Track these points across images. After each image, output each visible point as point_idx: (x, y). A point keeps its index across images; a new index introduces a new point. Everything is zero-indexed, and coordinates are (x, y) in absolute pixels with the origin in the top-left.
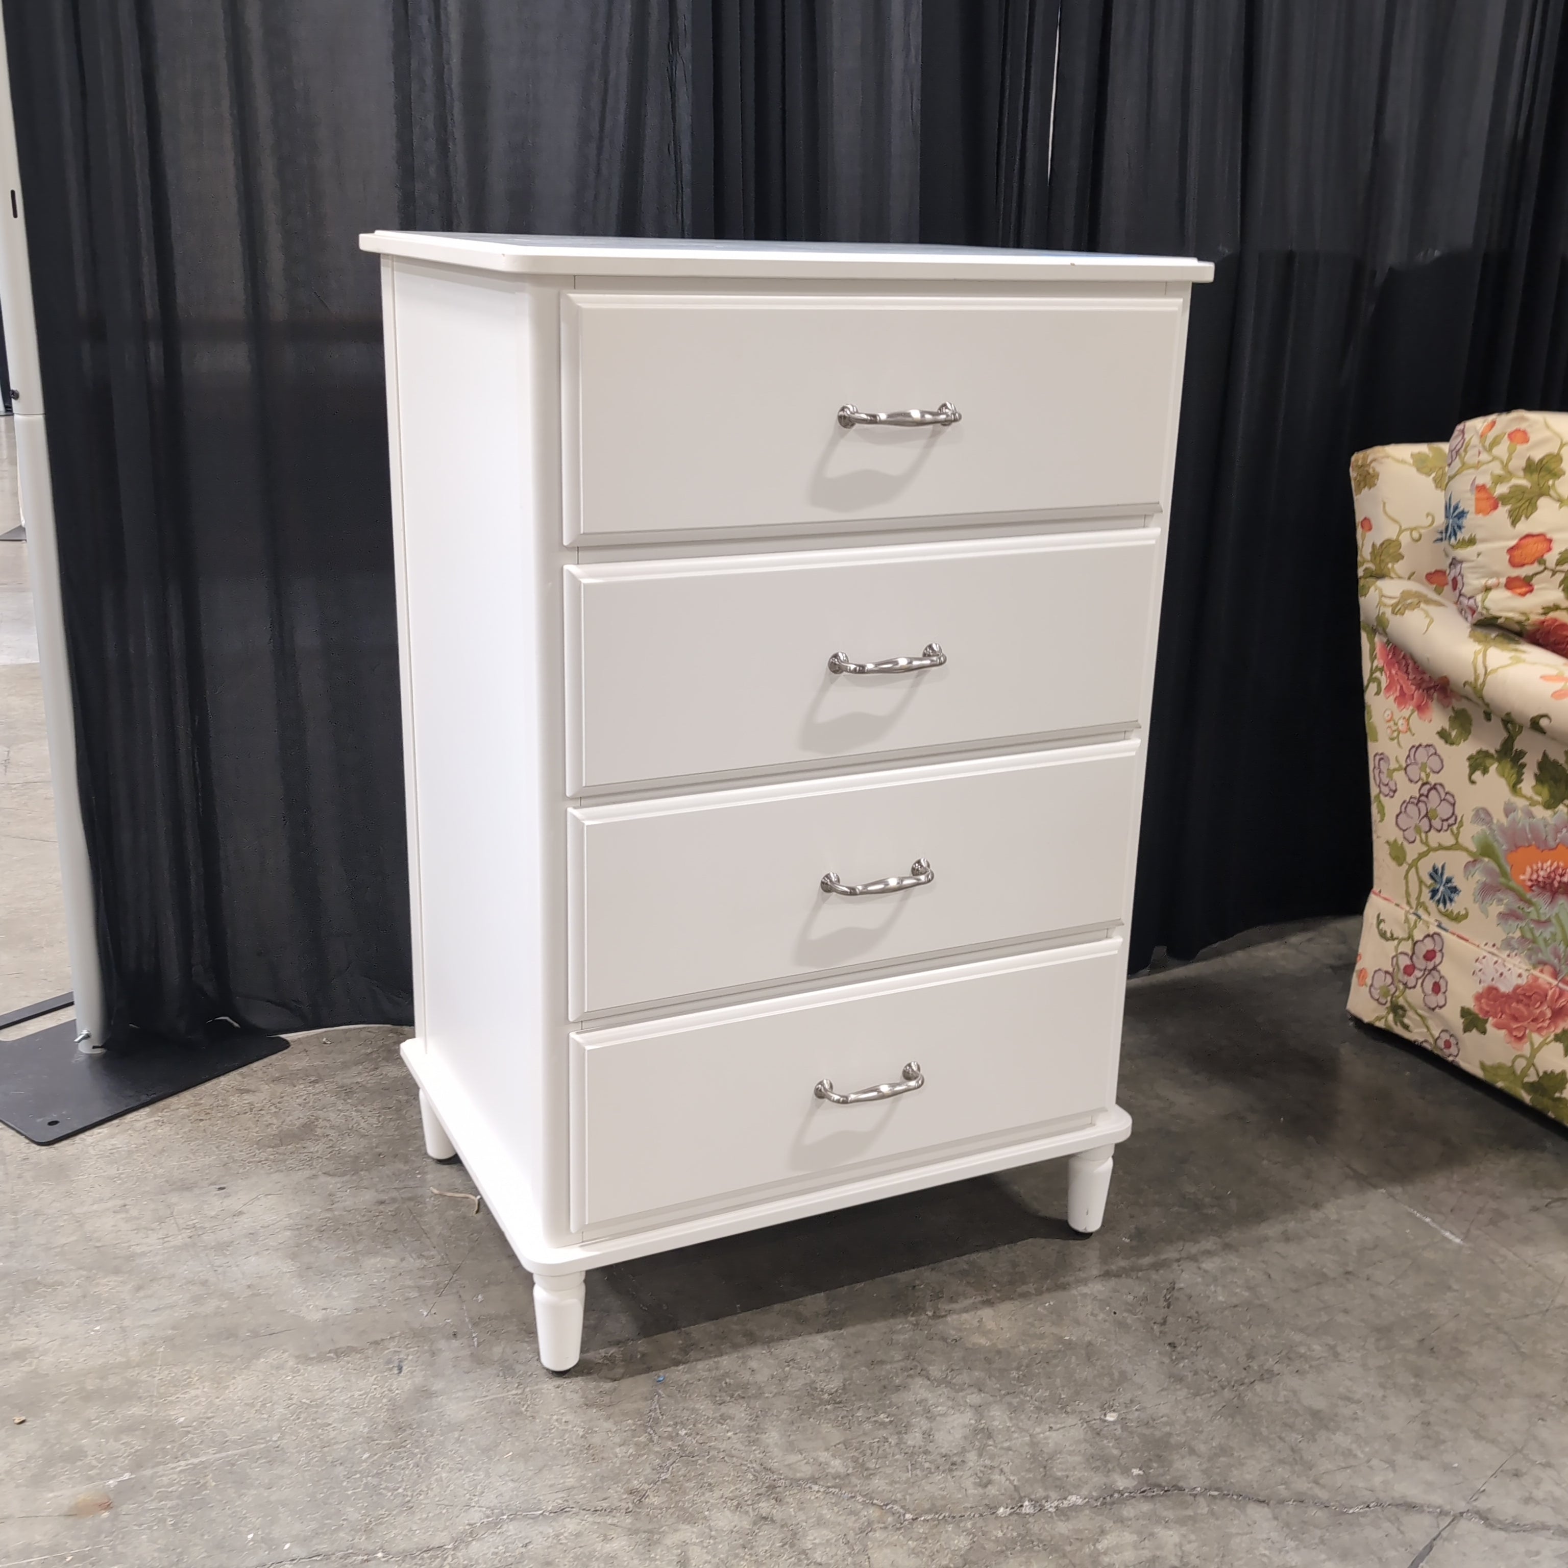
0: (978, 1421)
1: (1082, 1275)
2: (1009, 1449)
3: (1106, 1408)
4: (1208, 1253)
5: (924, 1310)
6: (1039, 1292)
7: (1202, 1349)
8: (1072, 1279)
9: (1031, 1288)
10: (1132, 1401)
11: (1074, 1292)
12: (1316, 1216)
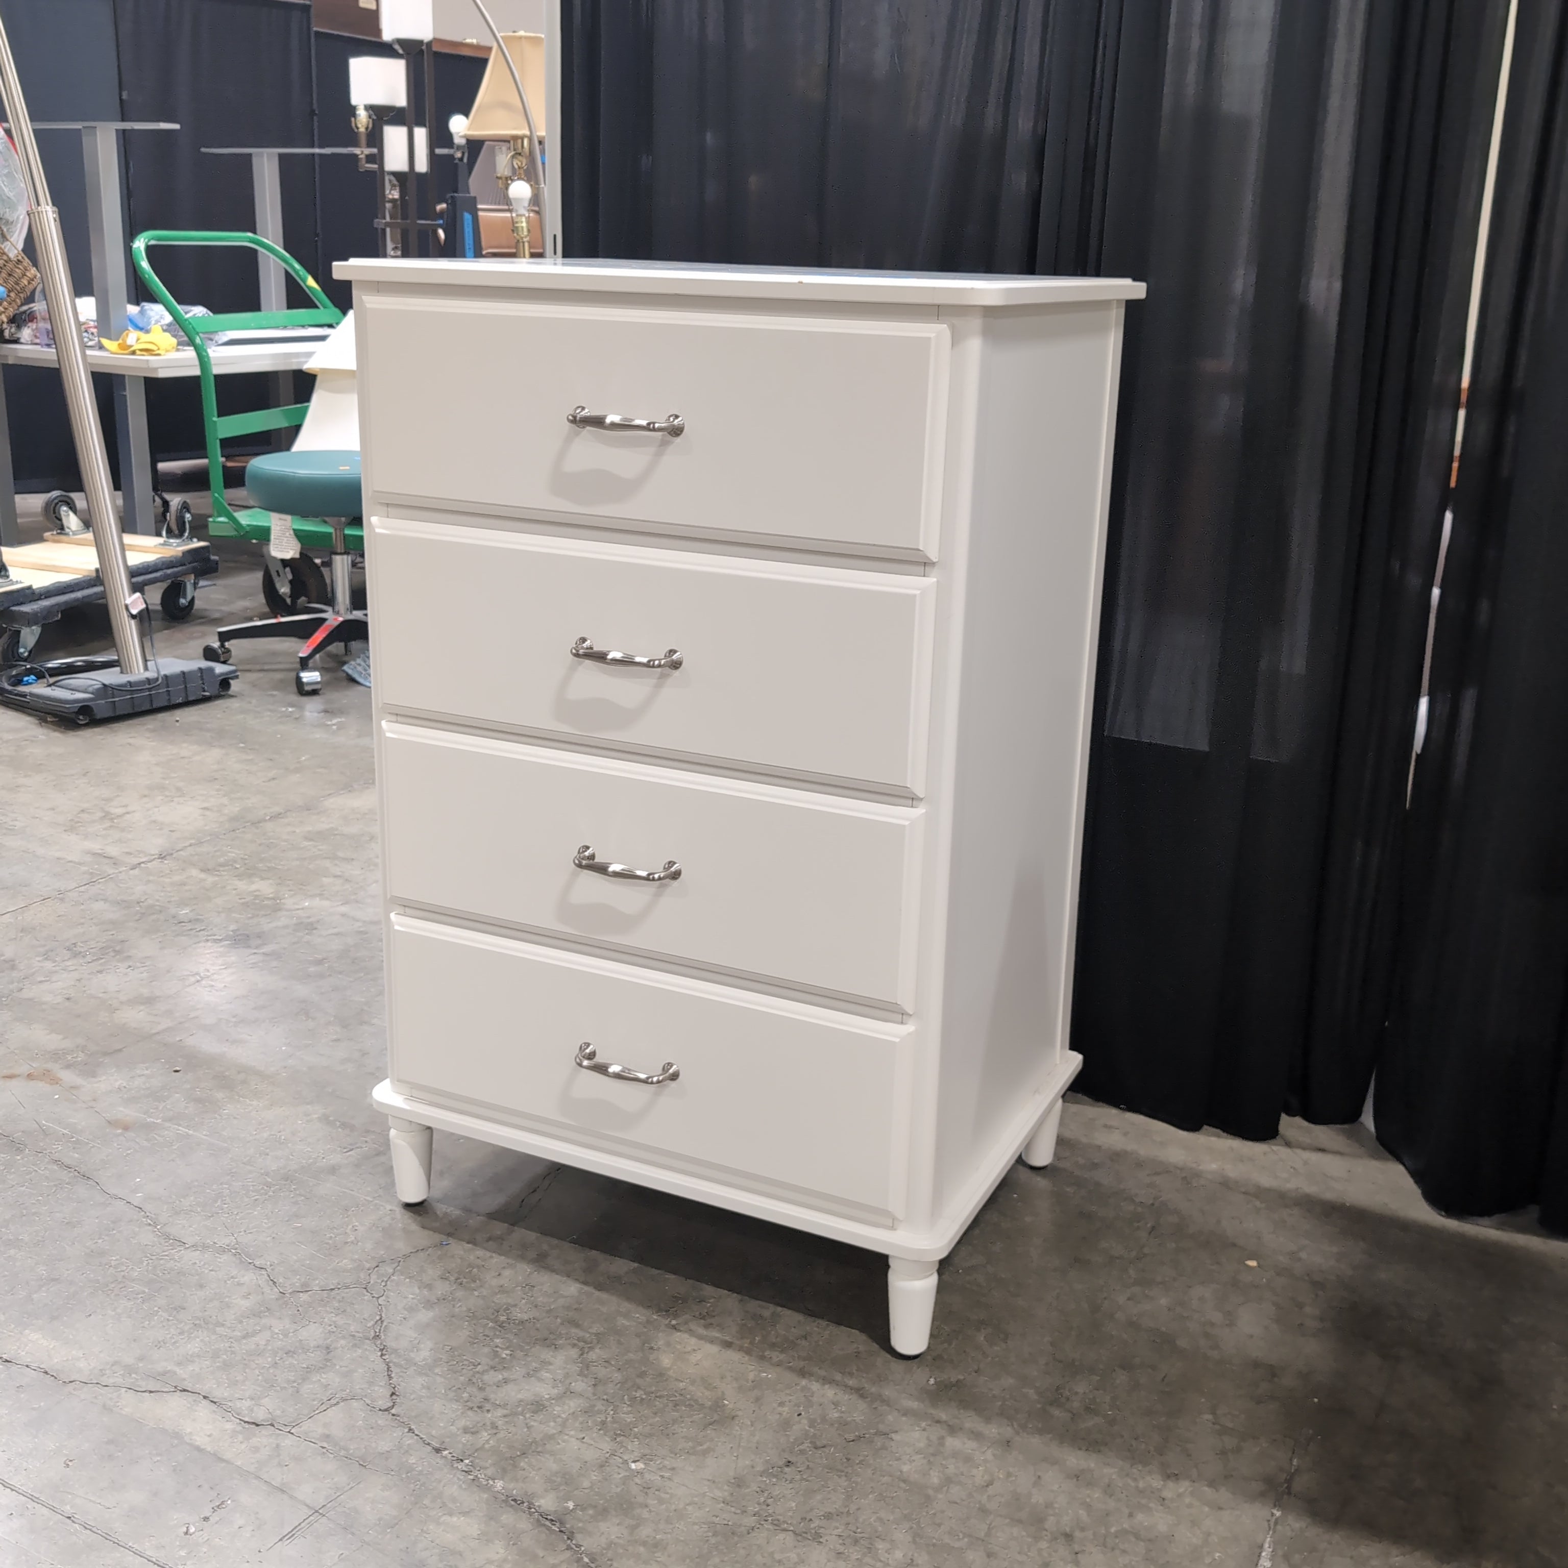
0: (551, 1399)
1: (838, 1377)
2: (529, 1427)
3: (642, 1458)
4: (977, 1436)
5: (676, 1316)
6: (779, 1364)
7: (804, 1483)
8: (822, 1373)
9: (776, 1356)
10: (673, 1469)
11: (804, 1382)
12: (1156, 1482)
